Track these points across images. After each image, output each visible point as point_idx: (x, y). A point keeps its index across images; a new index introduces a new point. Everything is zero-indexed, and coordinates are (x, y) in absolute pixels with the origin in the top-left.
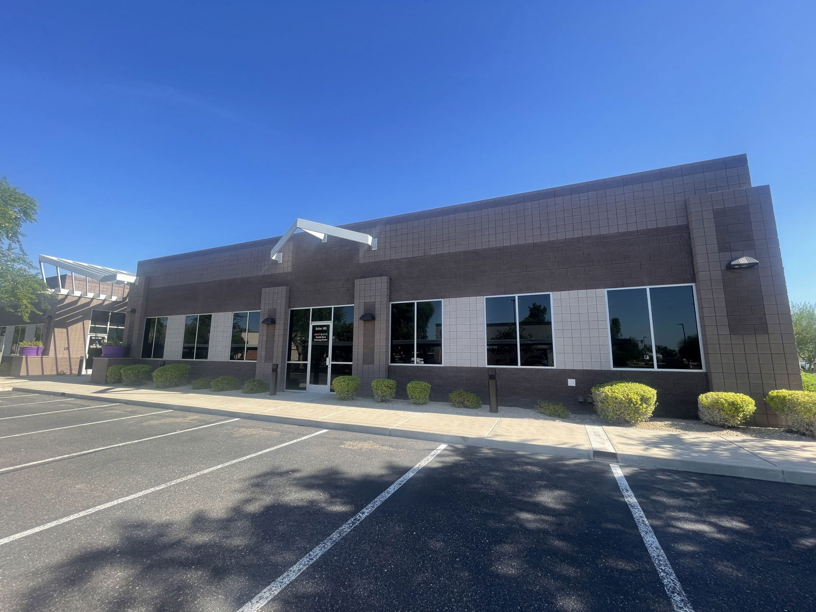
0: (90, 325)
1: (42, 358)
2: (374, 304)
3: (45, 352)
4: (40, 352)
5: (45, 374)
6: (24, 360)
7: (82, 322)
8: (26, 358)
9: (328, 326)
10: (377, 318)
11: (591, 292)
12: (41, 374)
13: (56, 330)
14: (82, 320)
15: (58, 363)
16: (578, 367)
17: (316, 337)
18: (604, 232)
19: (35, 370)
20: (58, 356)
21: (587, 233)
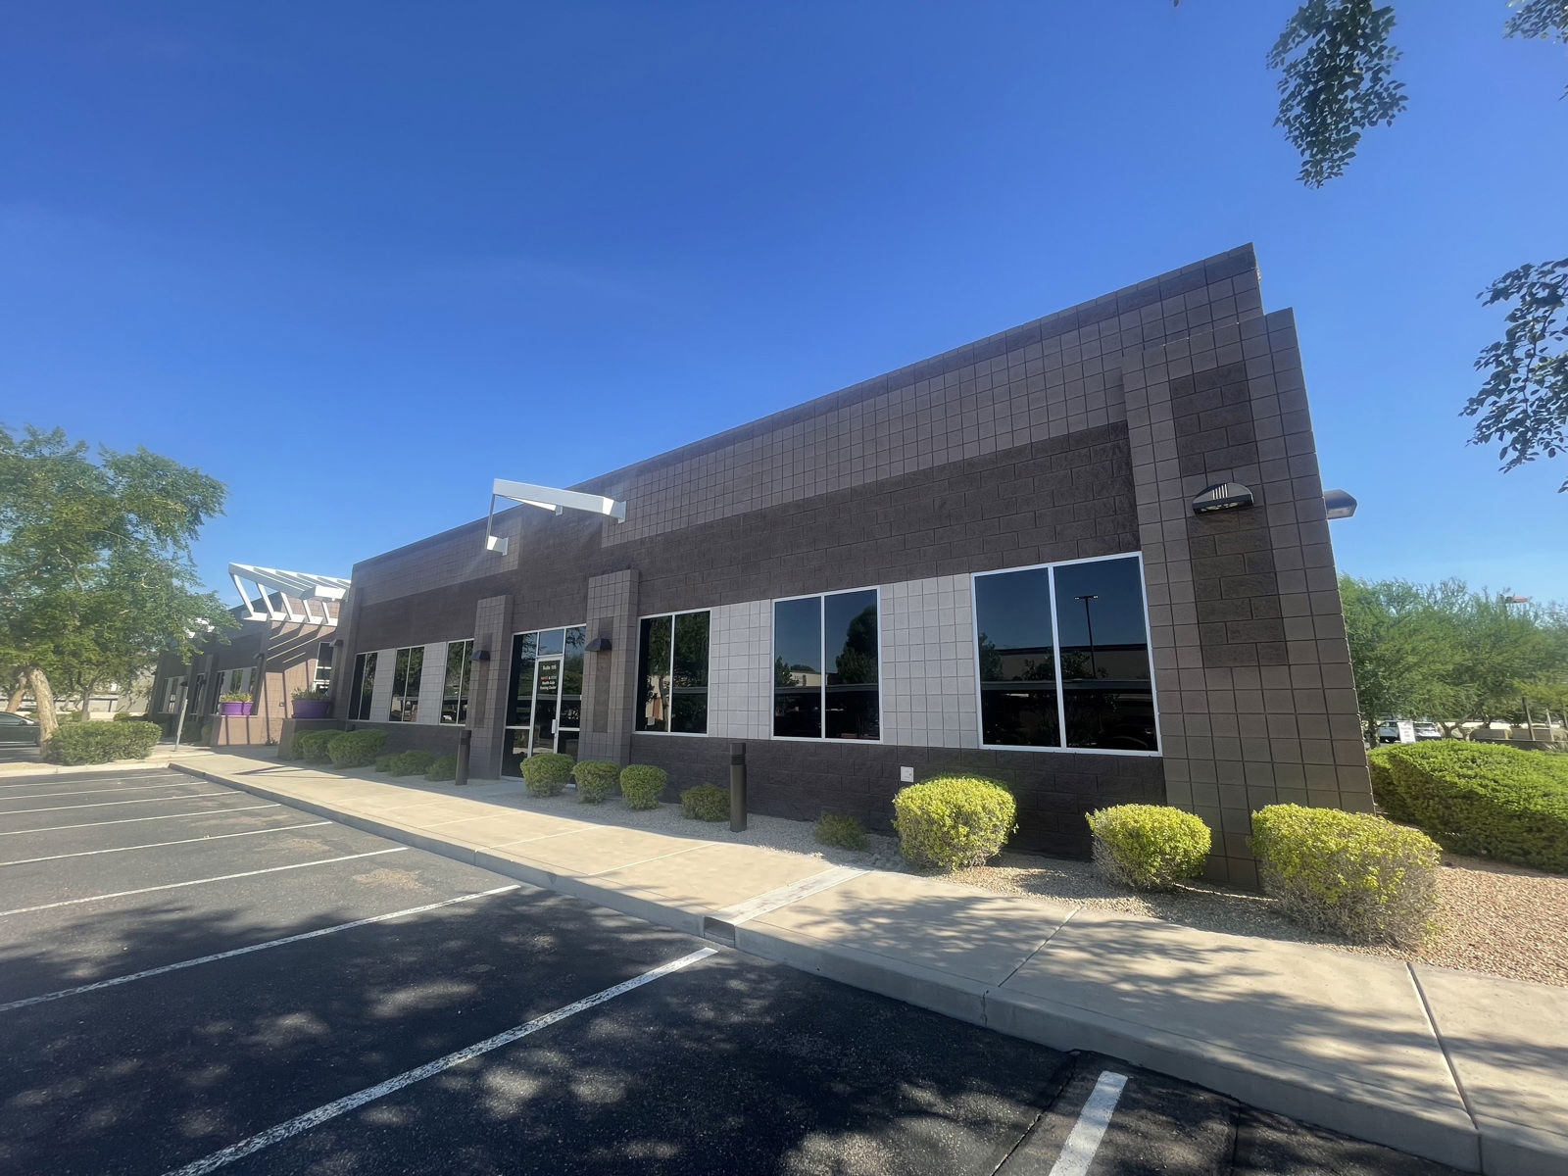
0: (317, 667)
1: (247, 718)
2: (610, 622)
3: (254, 711)
4: (247, 709)
5: (251, 742)
6: (224, 720)
7: (304, 663)
8: (226, 718)
9: (557, 663)
10: (614, 648)
11: (946, 581)
12: (246, 742)
13: (268, 675)
14: (304, 659)
15: (271, 726)
16: (920, 742)
17: (544, 683)
18: (970, 452)
19: (238, 738)
20: (269, 716)
21: (941, 460)
